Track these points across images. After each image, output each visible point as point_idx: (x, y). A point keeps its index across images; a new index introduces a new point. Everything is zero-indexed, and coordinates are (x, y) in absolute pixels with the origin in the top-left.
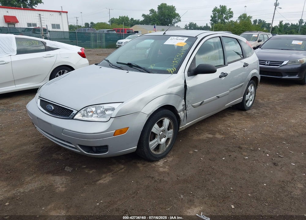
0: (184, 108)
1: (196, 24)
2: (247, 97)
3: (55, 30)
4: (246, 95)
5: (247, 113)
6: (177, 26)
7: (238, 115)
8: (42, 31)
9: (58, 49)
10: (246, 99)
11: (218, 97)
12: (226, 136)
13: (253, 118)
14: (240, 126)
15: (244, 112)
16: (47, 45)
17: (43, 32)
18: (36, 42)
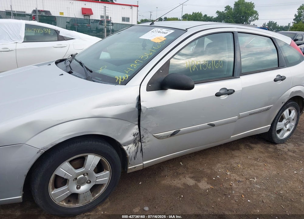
0: (138, 139)
1: (276, 23)
2: (280, 125)
3: (124, 23)
4: (278, 123)
5: (276, 149)
6: (254, 24)
7: (260, 150)
8: (106, 22)
9: (73, 39)
10: (278, 128)
11: (213, 125)
12: (216, 188)
13: (282, 159)
14: (250, 171)
15: (272, 146)
16: (61, 34)
17: (106, 24)
18: (49, 30)
